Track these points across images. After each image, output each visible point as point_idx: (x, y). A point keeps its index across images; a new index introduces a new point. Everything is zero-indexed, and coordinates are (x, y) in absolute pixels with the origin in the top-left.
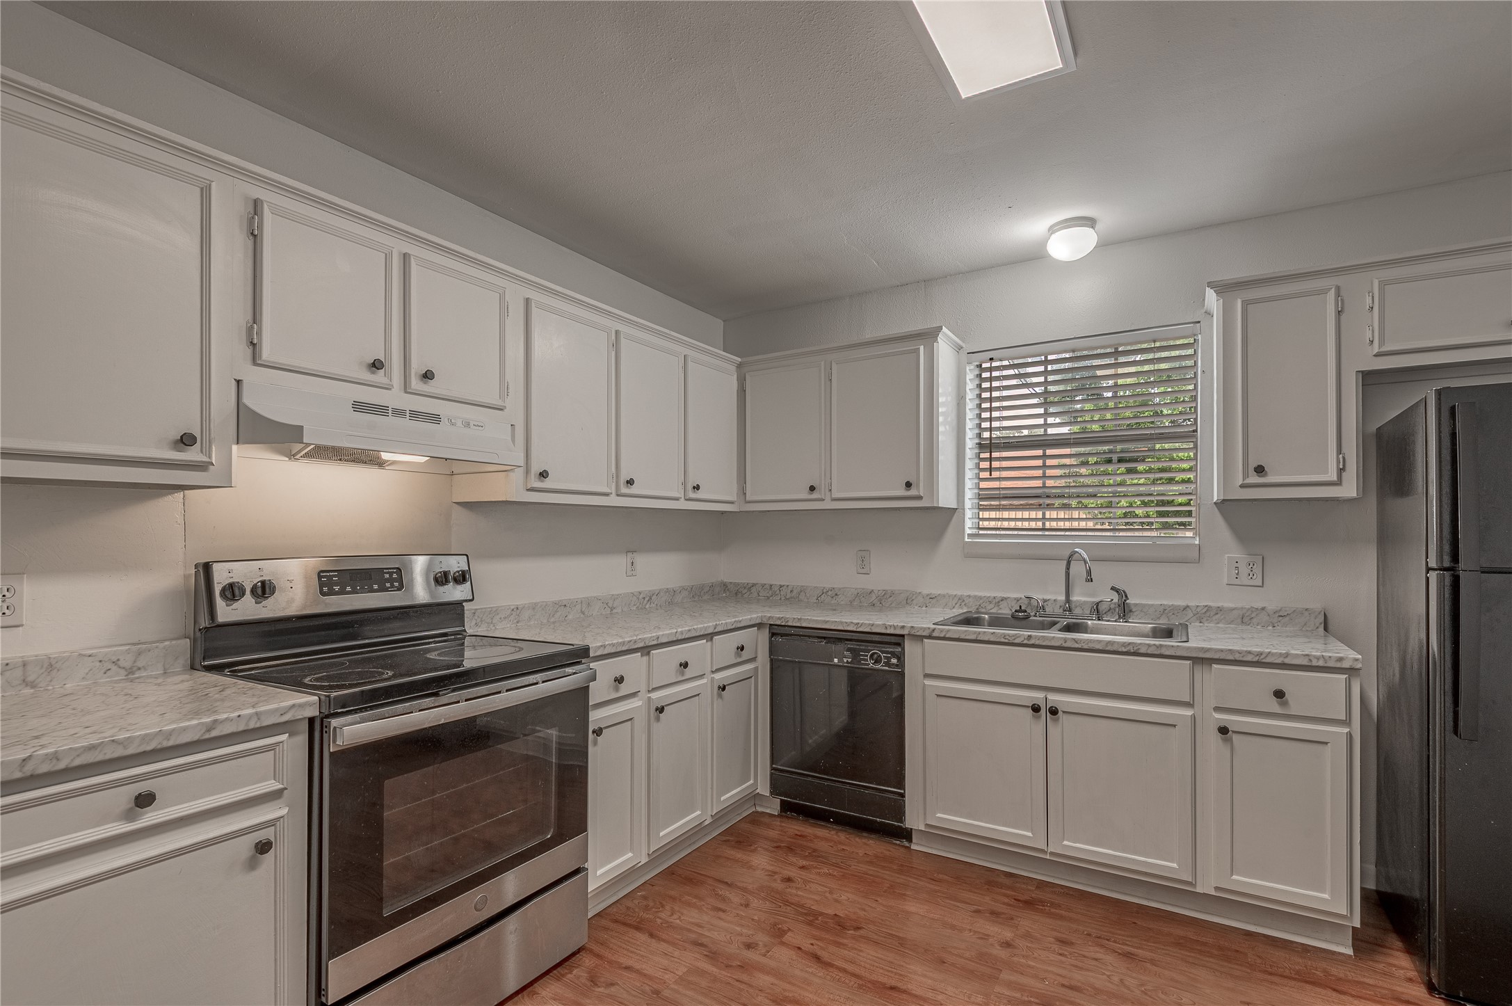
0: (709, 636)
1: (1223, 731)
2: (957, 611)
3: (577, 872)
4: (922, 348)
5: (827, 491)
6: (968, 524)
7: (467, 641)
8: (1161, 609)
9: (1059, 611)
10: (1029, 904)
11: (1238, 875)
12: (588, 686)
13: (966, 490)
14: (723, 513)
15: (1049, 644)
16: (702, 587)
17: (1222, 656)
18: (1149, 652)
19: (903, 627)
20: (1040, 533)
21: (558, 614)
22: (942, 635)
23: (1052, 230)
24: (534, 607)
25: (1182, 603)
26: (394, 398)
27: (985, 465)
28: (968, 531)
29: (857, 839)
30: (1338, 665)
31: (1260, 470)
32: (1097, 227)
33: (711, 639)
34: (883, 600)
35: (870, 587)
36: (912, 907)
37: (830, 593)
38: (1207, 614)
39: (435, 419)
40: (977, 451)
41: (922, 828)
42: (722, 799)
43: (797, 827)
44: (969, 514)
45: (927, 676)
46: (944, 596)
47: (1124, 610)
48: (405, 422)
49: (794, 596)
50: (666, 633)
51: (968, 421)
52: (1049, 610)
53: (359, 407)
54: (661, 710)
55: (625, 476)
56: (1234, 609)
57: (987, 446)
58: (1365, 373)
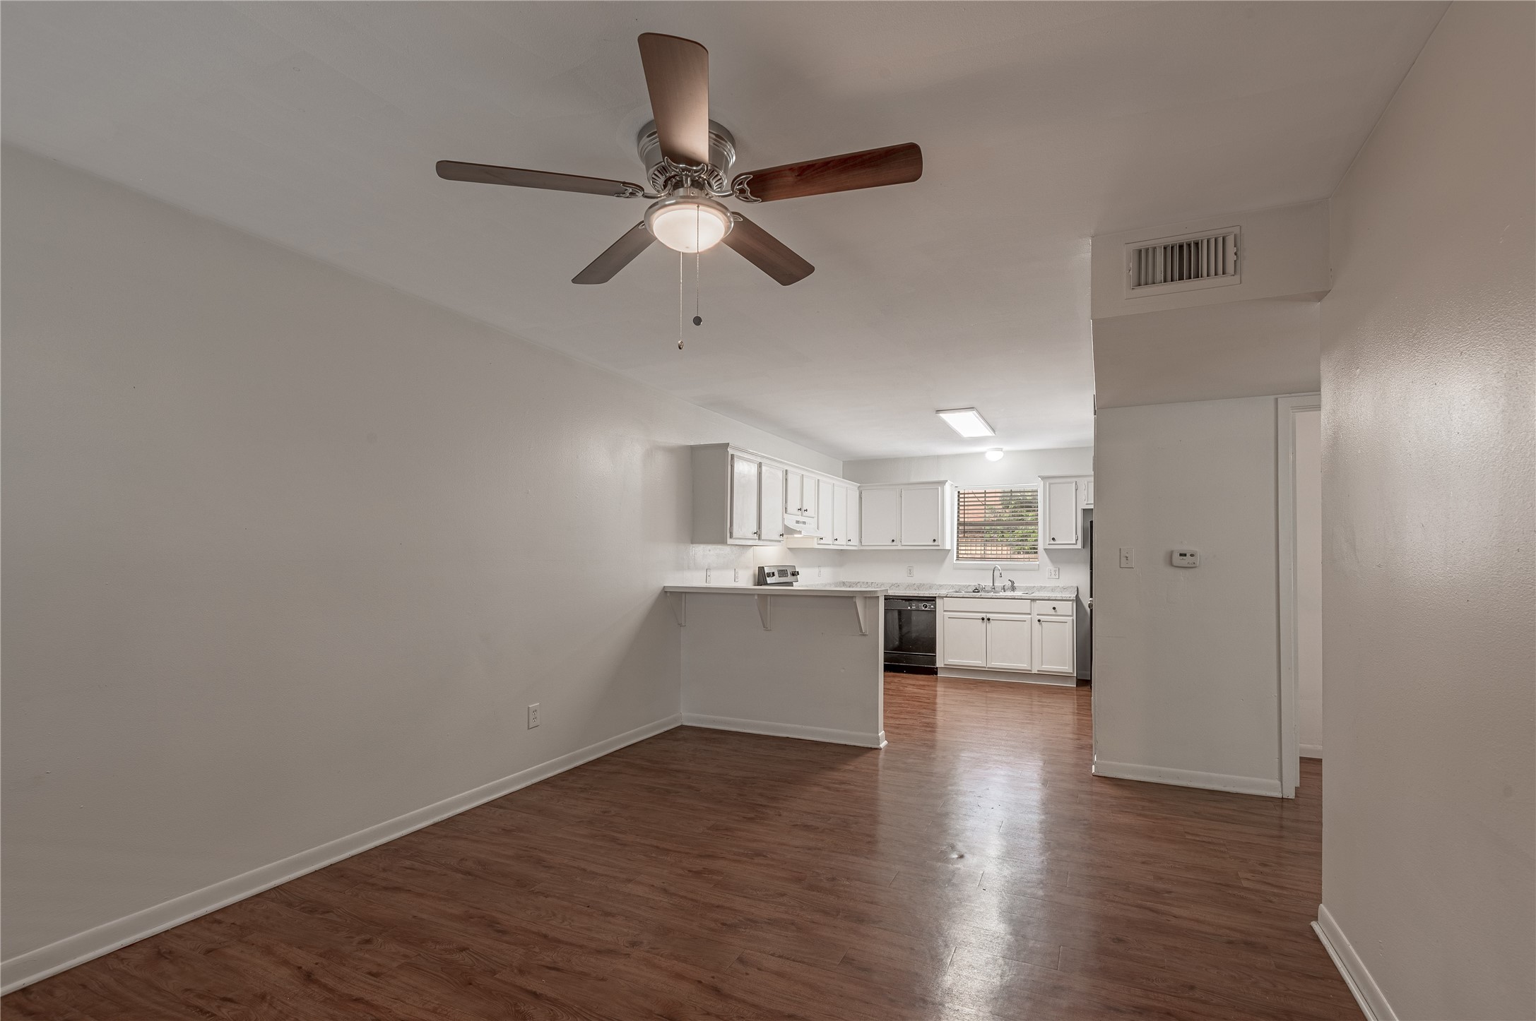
1: (1039, 621)
4: (940, 487)
5: (900, 542)
6: (955, 556)
8: (1026, 588)
9: (991, 588)
11: (1044, 666)
13: (954, 542)
15: (985, 597)
17: (1039, 598)
18: (1017, 598)
19: (933, 594)
22: (947, 596)
23: (988, 450)
25: (1033, 585)
28: (955, 559)
30: (1071, 599)
31: (1053, 539)
34: (920, 587)
36: (938, 689)
37: (896, 585)
38: (1041, 588)
40: (958, 526)
41: (942, 666)
43: (892, 675)
44: (955, 552)
45: (945, 611)
46: (947, 584)
47: (1013, 588)
52: (987, 588)
56: (1050, 586)
57: (962, 524)
58: (1084, 510)
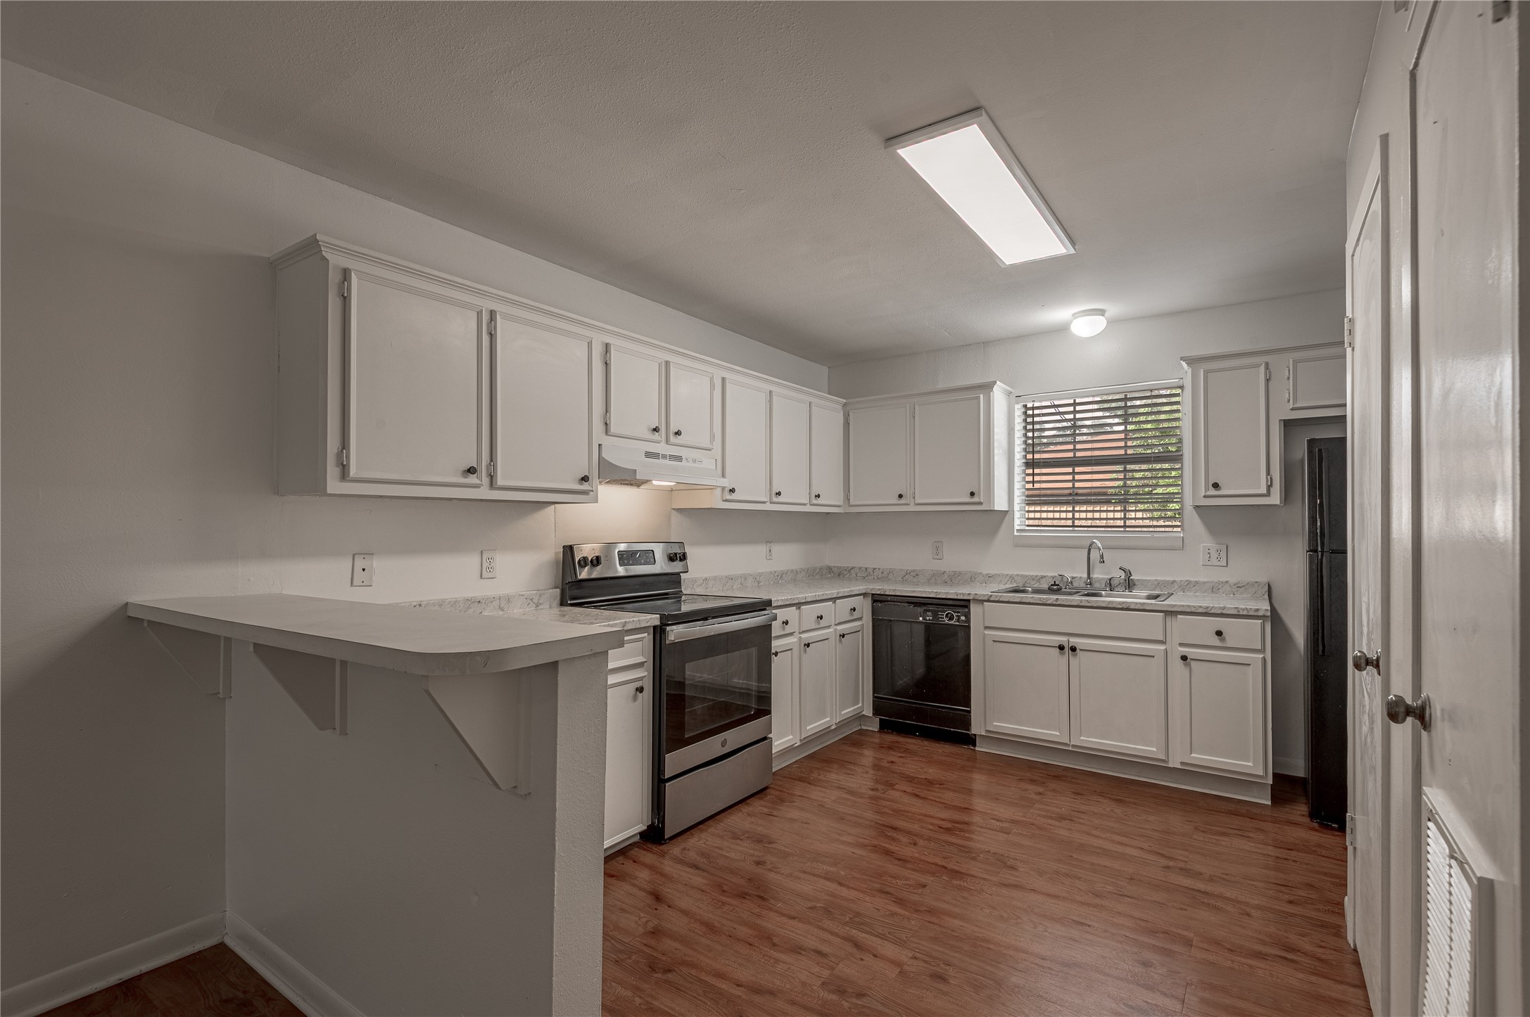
0: (834, 600)
1: (1184, 658)
2: (1009, 586)
3: (765, 738)
4: (982, 396)
5: (912, 497)
6: (1017, 522)
7: (683, 598)
8: (1156, 583)
9: (1083, 585)
10: (1057, 777)
11: (1195, 753)
12: (771, 624)
13: (1015, 497)
14: (828, 513)
15: (1070, 604)
16: (814, 570)
17: (1183, 609)
18: (1136, 608)
19: (969, 594)
20: (1071, 529)
21: (728, 584)
22: (997, 599)
23: (1075, 316)
24: (715, 579)
25: (1170, 579)
26: (661, 448)
27: (1030, 478)
28: (1017, 527)
29: (937, 745)
30: (1256, 614)
31: (1216, 486)
32: (1106, 314)
33: (835, 602)
34: (953, 578)
35: (943, 569)
36: (977, 776)
37: (912, 574)
38: (1187, 586)
39: (679, 459)
40: (1024, 468)
41: (983, 733)
42: (842, 713)
43: (891, 738)
44: (1017, 515)
45: (987, 628)
46: (999, 575)
47: (1129, 584)
48: (667, 462)
49: (885, 576)
50: (810, 595)
51: (1016, 446)
52: (1075, 584)
53: (649, 455)
54: (808, 645)
55: (776, 490)
56: (1207, 582)
57: (1030, 464)
58: (1285, 421)
